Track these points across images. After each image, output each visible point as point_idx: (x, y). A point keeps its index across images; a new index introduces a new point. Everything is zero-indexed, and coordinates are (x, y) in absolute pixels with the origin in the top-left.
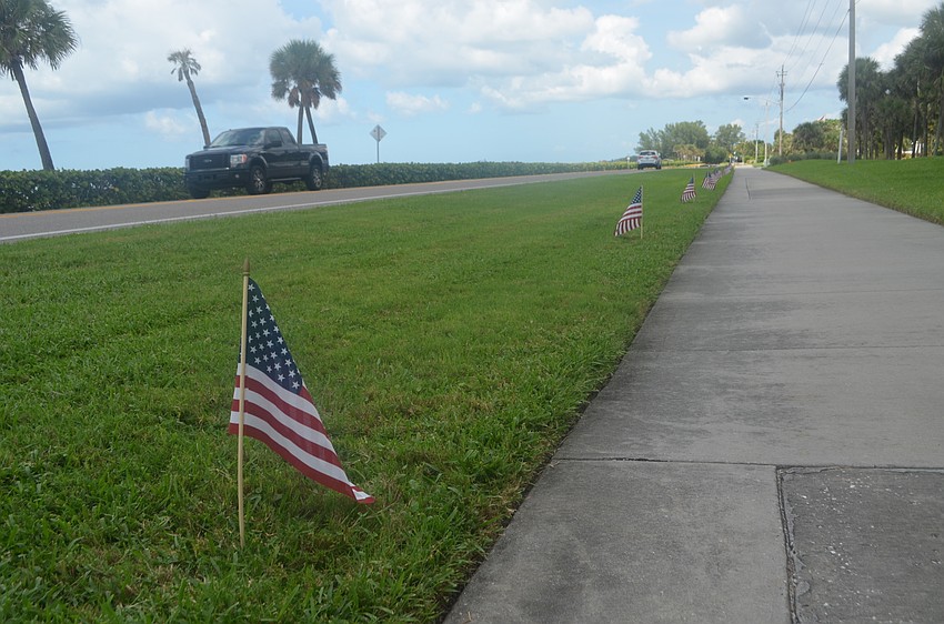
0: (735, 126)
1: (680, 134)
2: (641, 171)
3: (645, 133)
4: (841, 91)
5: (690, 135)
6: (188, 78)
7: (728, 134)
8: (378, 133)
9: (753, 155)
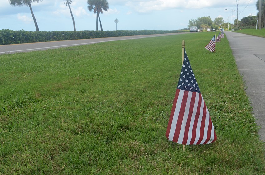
0: (221, 18)
1: (202, 21)
2: (191, 33)
3: (191, 20)
4: (257, 7)
5: (205, 21)
6: (69, 5)
7: (219, 21)
8: (117, 21)
9: (227, 27)
